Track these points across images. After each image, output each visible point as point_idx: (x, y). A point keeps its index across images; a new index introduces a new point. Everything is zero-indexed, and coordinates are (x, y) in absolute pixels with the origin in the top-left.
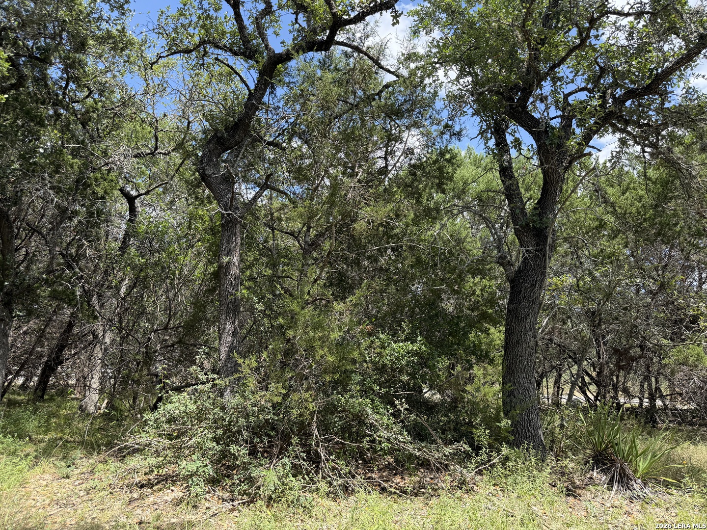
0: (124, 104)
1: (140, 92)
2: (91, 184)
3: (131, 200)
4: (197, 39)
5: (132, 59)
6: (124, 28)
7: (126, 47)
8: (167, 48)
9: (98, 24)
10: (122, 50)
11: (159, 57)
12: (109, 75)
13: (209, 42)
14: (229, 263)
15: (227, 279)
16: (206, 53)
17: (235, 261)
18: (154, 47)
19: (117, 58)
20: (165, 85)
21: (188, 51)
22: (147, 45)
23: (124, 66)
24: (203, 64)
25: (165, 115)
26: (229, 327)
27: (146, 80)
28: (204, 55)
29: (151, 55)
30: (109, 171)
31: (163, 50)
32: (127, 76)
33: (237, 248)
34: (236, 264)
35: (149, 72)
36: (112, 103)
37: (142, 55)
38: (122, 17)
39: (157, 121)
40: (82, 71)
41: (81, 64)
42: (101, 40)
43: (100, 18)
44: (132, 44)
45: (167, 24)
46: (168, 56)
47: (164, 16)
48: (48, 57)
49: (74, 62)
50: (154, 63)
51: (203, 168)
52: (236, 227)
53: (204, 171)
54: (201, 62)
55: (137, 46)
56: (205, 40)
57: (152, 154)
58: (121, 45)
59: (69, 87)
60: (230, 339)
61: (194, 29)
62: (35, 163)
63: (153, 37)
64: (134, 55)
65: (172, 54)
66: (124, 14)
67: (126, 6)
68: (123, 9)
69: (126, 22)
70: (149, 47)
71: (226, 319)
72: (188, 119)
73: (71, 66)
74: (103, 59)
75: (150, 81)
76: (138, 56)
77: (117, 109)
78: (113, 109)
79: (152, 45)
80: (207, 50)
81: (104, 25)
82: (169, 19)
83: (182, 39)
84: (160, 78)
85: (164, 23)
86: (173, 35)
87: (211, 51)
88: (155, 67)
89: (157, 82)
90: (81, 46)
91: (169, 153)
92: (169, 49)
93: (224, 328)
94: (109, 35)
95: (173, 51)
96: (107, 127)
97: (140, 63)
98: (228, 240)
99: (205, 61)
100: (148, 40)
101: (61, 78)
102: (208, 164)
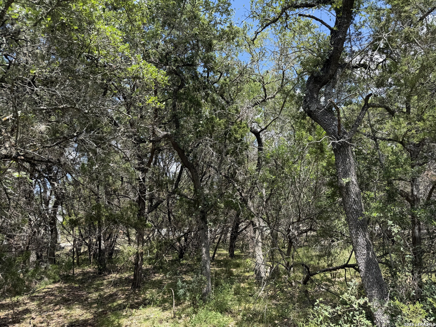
0: (241, 74)
1: (249, 62)
2: (233, 134)
3: (257, 134)
4: (279, 10)
5: (240, 43)
6: (231, 24)
7: (235, 36)
8: (260, 25)
9: (216, 28)
10: (233, 39)
11: (257, 33)
12: (229, 59)
13: (289, 7)
14: (348, 184)
15: (350, 197)
16: (287, 16)
17: (353, 180)
18: (252, 28)
19: (231, 46)
20: (264, 51)
21: (275, 21)
22: (247, 29)
23: (236, 49)
24: (287, 26)
25: (267, 72)
26: (361, 240)
27: (251, 53)
28: (286, 19)
29: (251, 35)
30: (241, 121)
31: (258, 27)
32: (239, 55)
33: (352, 168)
34: (355, 183)
35: (252, 47)
36: (235, 76)
37: (245, 37)
38: (229, 17)
39: (263, 78)
40: (213, 63)
41: (212, 58)
42: (220, 38)
43: (216, 23)
44: (238, 32)
45: (257, 8)
46: (262, 30)
47: (254, 3)
48: (193, 62)
49: (208, 59)
50: (254, 39)
51: (308, 106)
52: (348, 150)
53: (309, 108)
54: (285, 25)
55: (241, 32)
56: (285, 7)
57: (264, 101)
58: (232, 36)
59: (210, 75)
60: (365, 252)
61: (276, 3)
62: (199, 131)
63: (250, 22)
64: (240, 39)
65: (264, 28)
66: (229, 14)
67: (229, 9)
68: (228, 11)
69: (232, 19)
70: (249, 30)
71: (357, 234)
72: (282, 69)
73: (207, 61)
74: (223, 50)
75: (254, 53)
76: (243, 39)
77: (238, 79)
78: (235, 80)
79: (250, 27)
80: (288, 14)
81: (219, 27)
82: (258, 4)
83: (269, 14)
84: (260, 48)
85: (255, 8)
86: (263, 14)
87: (291, 14)
88: (255, 42)
89: (258, 51)
90: (210, 47)
91: (274, 96)
92: (262, 25)
93: (357, 242)
94: (224, 32)
95: (264, 26)
96: (235, 92)
97: (246, 43)
98: (343, 162)
99: (288, 23)
100: (247, 25)
101: (204, 71)
102: (311, 102)
